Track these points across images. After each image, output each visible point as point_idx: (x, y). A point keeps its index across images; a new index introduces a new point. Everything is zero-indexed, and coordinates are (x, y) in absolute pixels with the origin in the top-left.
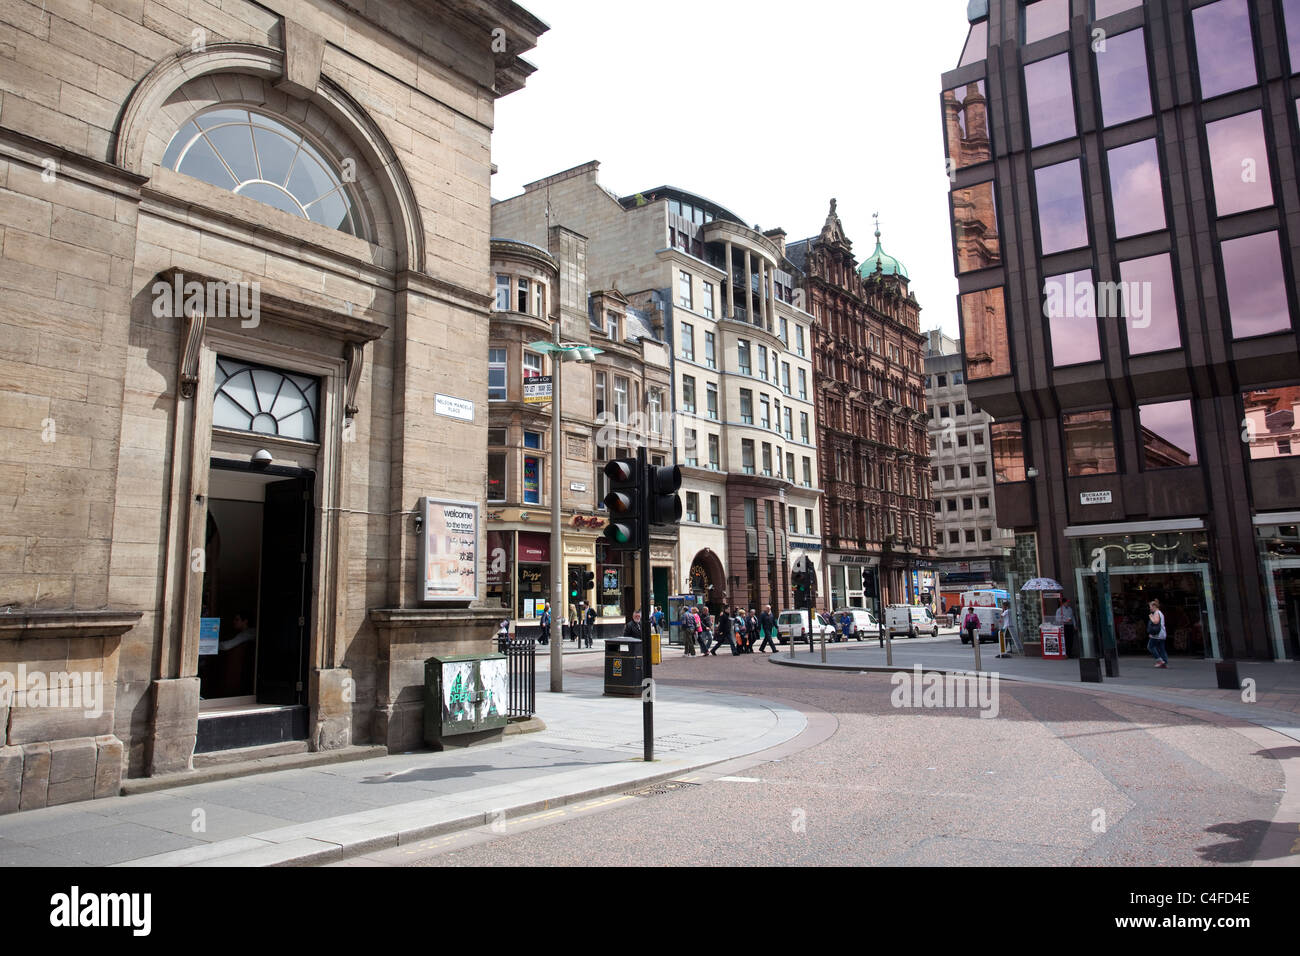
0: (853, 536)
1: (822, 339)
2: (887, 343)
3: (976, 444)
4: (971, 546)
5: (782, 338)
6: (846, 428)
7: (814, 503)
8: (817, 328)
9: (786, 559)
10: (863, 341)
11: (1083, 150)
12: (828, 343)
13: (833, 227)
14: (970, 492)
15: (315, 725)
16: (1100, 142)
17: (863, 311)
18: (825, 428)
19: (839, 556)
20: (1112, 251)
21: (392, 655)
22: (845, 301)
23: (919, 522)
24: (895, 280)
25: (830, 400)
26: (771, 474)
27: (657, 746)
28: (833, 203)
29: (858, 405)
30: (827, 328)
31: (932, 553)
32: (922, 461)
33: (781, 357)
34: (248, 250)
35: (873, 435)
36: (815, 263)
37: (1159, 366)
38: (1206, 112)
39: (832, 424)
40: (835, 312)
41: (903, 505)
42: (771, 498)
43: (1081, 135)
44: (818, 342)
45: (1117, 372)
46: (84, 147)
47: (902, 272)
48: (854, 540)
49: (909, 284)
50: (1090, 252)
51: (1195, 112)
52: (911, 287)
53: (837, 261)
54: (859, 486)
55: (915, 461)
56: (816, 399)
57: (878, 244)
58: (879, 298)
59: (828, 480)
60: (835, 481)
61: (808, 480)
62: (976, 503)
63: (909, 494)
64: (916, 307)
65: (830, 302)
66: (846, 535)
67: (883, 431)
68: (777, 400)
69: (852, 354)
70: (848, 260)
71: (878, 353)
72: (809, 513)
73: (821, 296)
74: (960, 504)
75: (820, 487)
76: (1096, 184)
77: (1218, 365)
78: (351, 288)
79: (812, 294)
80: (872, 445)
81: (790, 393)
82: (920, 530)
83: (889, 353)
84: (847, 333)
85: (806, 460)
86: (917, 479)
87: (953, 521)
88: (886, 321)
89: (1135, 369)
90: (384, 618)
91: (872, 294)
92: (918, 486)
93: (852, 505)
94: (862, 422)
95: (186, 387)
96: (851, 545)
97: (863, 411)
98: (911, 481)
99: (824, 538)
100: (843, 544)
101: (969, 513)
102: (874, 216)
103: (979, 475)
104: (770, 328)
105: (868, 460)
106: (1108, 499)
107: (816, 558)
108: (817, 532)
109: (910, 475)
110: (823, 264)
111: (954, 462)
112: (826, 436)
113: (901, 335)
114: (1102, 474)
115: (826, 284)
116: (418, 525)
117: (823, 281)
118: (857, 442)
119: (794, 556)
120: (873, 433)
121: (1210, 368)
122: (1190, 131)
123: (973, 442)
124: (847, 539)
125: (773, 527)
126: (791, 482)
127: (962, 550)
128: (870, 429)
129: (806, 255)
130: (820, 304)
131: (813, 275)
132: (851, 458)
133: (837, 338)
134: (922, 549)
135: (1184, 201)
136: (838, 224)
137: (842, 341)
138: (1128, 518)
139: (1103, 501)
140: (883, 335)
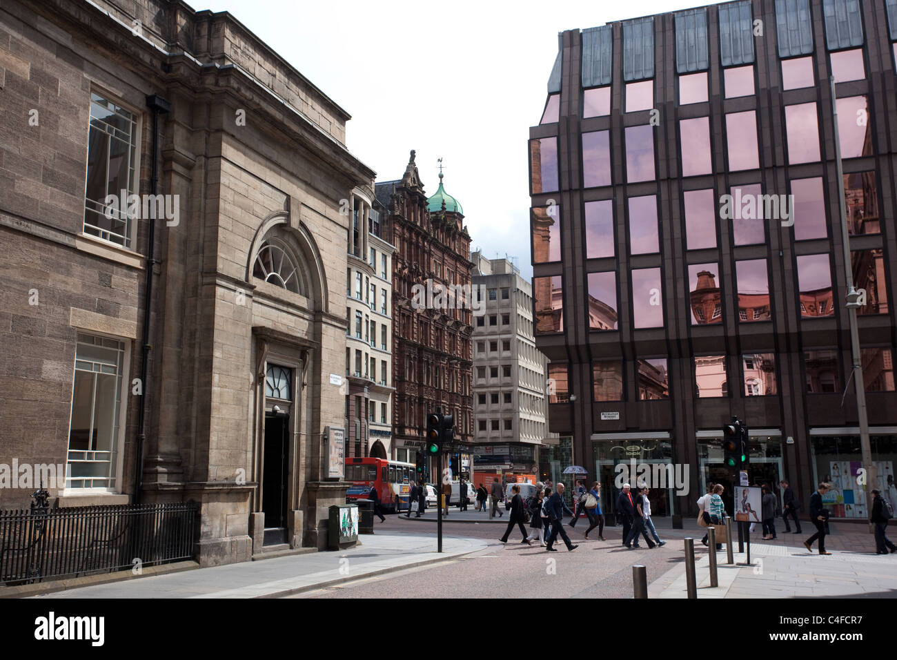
0: (415, 425)
1: (399, 266)
2: (446, 268)
3: (504, 350)
4: (496, 433)
5: (372, 266)
6: (413, 338)
7: (388, 398)
8: (397, 256)
9: (367, 443)
10: (429, 268)
11: (615, 195)
12: (404, 268)
13: (412, 173)
14: (498, 389)
15: (292, 536)
16: (625, 192)
17: (430, 243)
18: (399, 338)
19: (404, 441)
20: (628, 262)
21: (317, 504)
22: (418, 234)
23: (461, 414)
24: (455, 217)
25: (403, 315)
26: (360, 376)
27: (443, 547)
28: (413, 153)
29: (423, 319)
30: (403, 256)
31: (470, 439)
32: (466, 364)
33: (372, 280)
34: (274, 310)
35: (432, 344)
36: (398, 203)
37: (650, 337)
38: (685, 184)
39: (404, 334)
40: (410, 243)
41: (451, 400)
42: (360, 394)
43: (614, 185)
44: (397, 268)
45: (627, 339)
46: (239, 276)
47: (459, 210)
48: (415, 428)
49: (464, 220)
50: (615, 260)
51: (679, 183)
52: (465, 222)
53: (414, 202)
54: (421, 385)
55: (460, 364)
56: (393, 314)
57: (441, 184)
58: (442, 232)
59: (399, 380)
60: (404, 381)
61: (385, 379)
62: (501, 398)
63: (455, 391)
64: (468, 239)
65: (407, 235)
66: (410, 425)
67: (439, 340)
68: (367, 316)
69: (420, 278)
70: (421, 201)
71: (439, 276)
72: (384, 406)
73: (400, 230)
74: (489, 398)
75: (393, 385)
76: (621, 219)
77: (683, 340)
78: (301, 322)
79: (395, 229)
80: (432, 352)
81: (375, 309)
82: (462, 420)
83: (446, 277)
84: (417, 260)
85: (384, 363)
86: (461, 380)
87: (482, 412)
88: (446, 250)
89: (638, 338)
90: (314, 486)
91: (437, 228)
92: (462, 385)
93: (415, 400)
94: (425, 333)
95: (259, 379)
96: (413, 433)
97: (426, 324)
98: (457, 380)
99: (394, 426)
100: (407, 432)
101: (495, 406)
102: (439, 160)
103: (505, 376)
104: (365, 258)
105: (428, 364)
106: (617, 417)
107: (386, 443)
108: (389, 422)
109: (457, 375)
110: (403, 204)
111: (486, 364)
112: (399, 344)
113: (456, 261)
114: (614, 401)
115: (405, 221)
116: (326, 440)
117: (403, 219)
118: (421, 349)
119: (372, 441)
120: (432, 342)
121: (678, 341)
122: (675, 195)
123: (502, 348)
124: (410, 428)
125: (360, 418)
126: (372, 381)
127: (489, 437)
128: (430, 338)
129: (391, 196)
130: (400, 237)
131: (396, 214)
132: (416, 363)
133: (410, 264)
134: (463, 436)
135: (670, 238)
136: (416, 171)
137: (414, 267)
138: (628, 430)
139: (614, 419)
140: (443, 262)
